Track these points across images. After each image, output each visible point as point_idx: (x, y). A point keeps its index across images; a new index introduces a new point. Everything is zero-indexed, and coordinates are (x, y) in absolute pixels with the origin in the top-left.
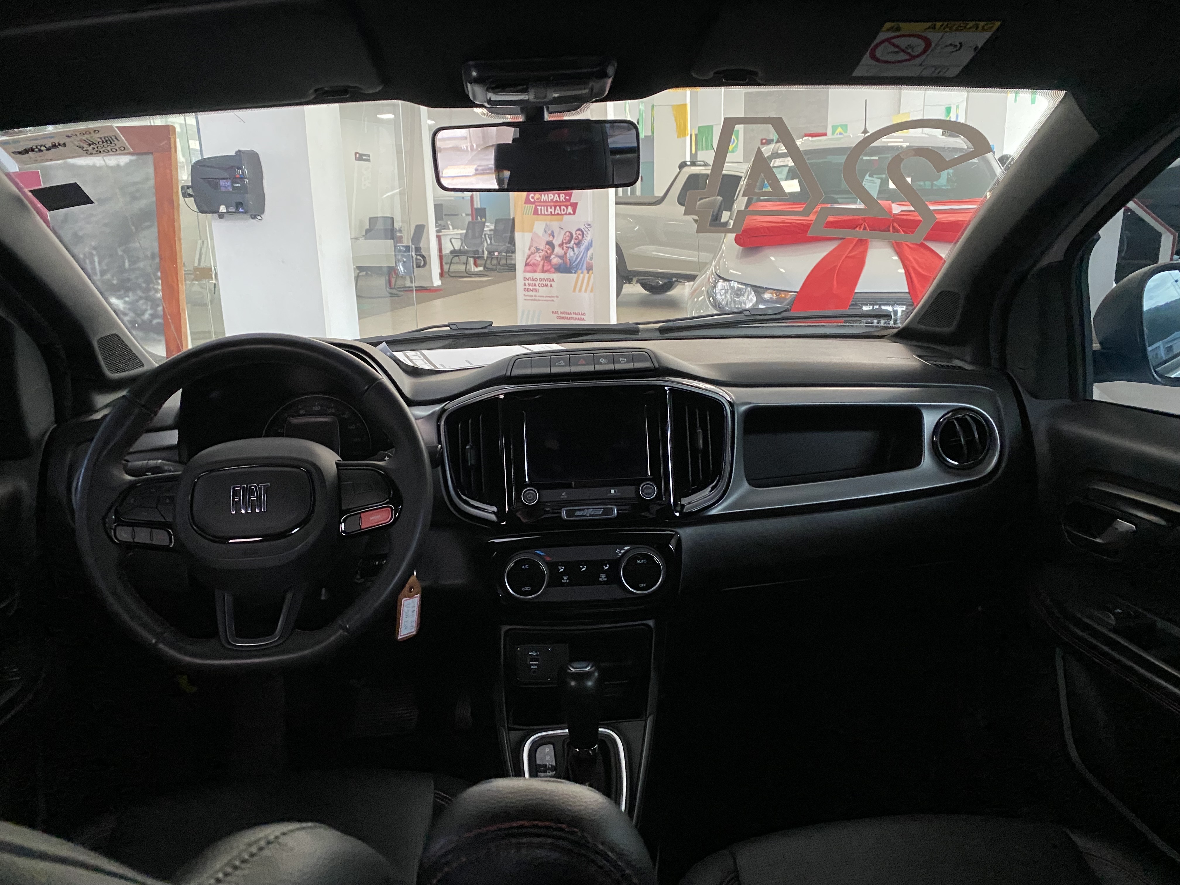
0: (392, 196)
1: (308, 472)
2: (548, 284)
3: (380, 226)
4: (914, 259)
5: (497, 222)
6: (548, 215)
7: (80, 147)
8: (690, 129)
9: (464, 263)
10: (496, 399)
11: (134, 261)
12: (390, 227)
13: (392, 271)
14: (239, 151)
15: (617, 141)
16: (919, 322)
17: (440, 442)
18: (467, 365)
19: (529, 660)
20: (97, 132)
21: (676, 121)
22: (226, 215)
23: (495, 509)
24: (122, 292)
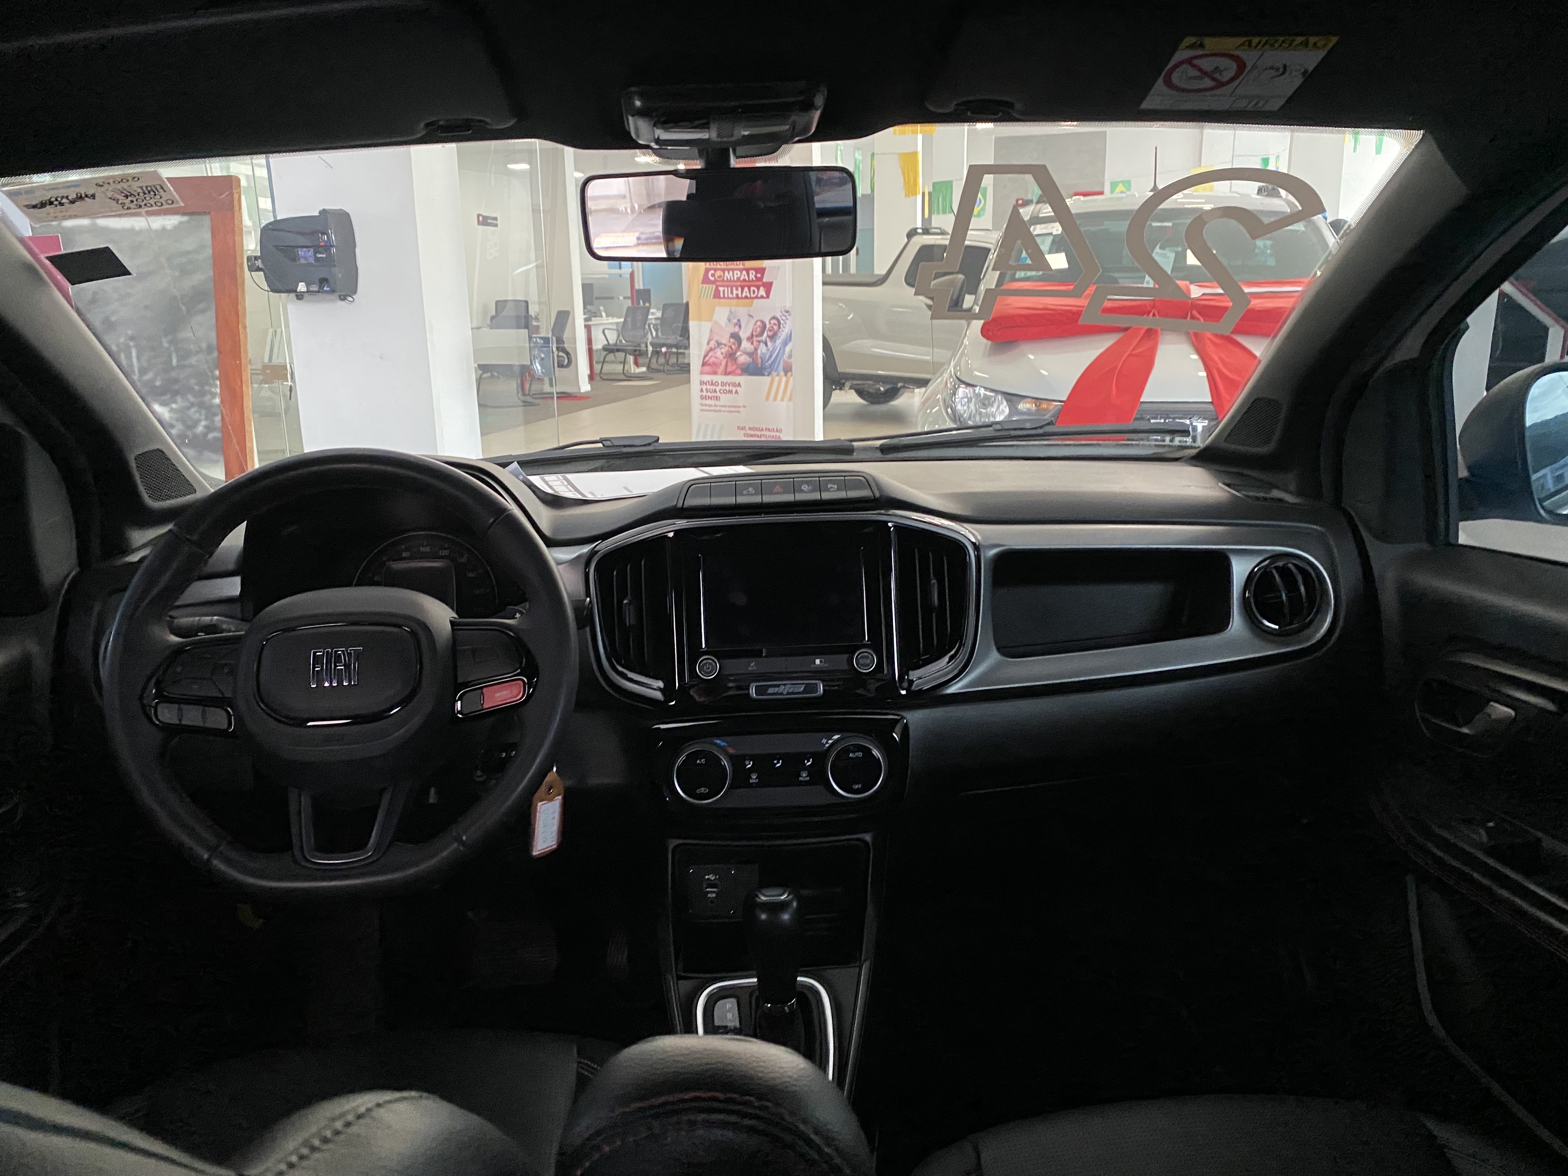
0: (527, 272)
1: (413, 633)
2: (732, 389)
3: (509, 312)
4: (1220, 358)
5: (665, 308)
6: (733, 298)
7: (114, 199)
8: (923, 186)
9: (621, 363)
10: (663, 538)
11: (185, 355)
12: (524, 314)
13: (525, 372)
14: (324, 210)
15: (825, 199)
16: (1226, 441)
17: (588, 594)
18: (625, 493)
19: (705, 886)
20: (136, 179)
21: (903, 174)
22: (306, 295)
23: (661, 684)
24: (168, 397)
